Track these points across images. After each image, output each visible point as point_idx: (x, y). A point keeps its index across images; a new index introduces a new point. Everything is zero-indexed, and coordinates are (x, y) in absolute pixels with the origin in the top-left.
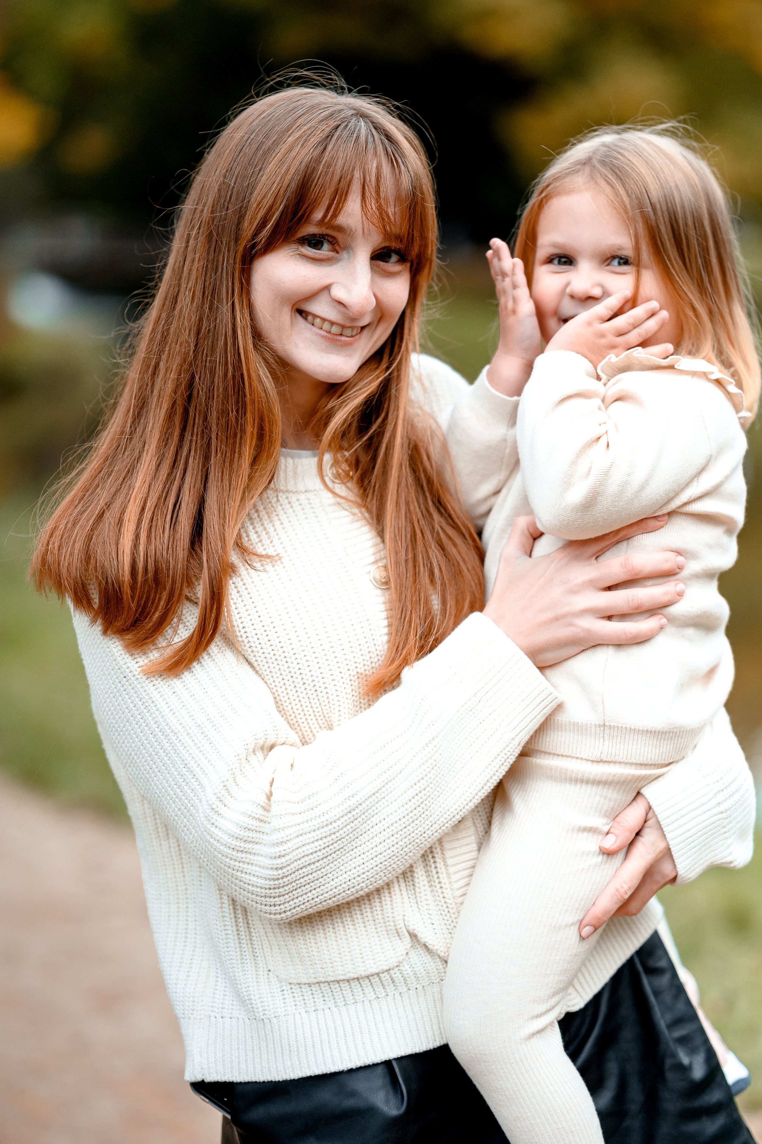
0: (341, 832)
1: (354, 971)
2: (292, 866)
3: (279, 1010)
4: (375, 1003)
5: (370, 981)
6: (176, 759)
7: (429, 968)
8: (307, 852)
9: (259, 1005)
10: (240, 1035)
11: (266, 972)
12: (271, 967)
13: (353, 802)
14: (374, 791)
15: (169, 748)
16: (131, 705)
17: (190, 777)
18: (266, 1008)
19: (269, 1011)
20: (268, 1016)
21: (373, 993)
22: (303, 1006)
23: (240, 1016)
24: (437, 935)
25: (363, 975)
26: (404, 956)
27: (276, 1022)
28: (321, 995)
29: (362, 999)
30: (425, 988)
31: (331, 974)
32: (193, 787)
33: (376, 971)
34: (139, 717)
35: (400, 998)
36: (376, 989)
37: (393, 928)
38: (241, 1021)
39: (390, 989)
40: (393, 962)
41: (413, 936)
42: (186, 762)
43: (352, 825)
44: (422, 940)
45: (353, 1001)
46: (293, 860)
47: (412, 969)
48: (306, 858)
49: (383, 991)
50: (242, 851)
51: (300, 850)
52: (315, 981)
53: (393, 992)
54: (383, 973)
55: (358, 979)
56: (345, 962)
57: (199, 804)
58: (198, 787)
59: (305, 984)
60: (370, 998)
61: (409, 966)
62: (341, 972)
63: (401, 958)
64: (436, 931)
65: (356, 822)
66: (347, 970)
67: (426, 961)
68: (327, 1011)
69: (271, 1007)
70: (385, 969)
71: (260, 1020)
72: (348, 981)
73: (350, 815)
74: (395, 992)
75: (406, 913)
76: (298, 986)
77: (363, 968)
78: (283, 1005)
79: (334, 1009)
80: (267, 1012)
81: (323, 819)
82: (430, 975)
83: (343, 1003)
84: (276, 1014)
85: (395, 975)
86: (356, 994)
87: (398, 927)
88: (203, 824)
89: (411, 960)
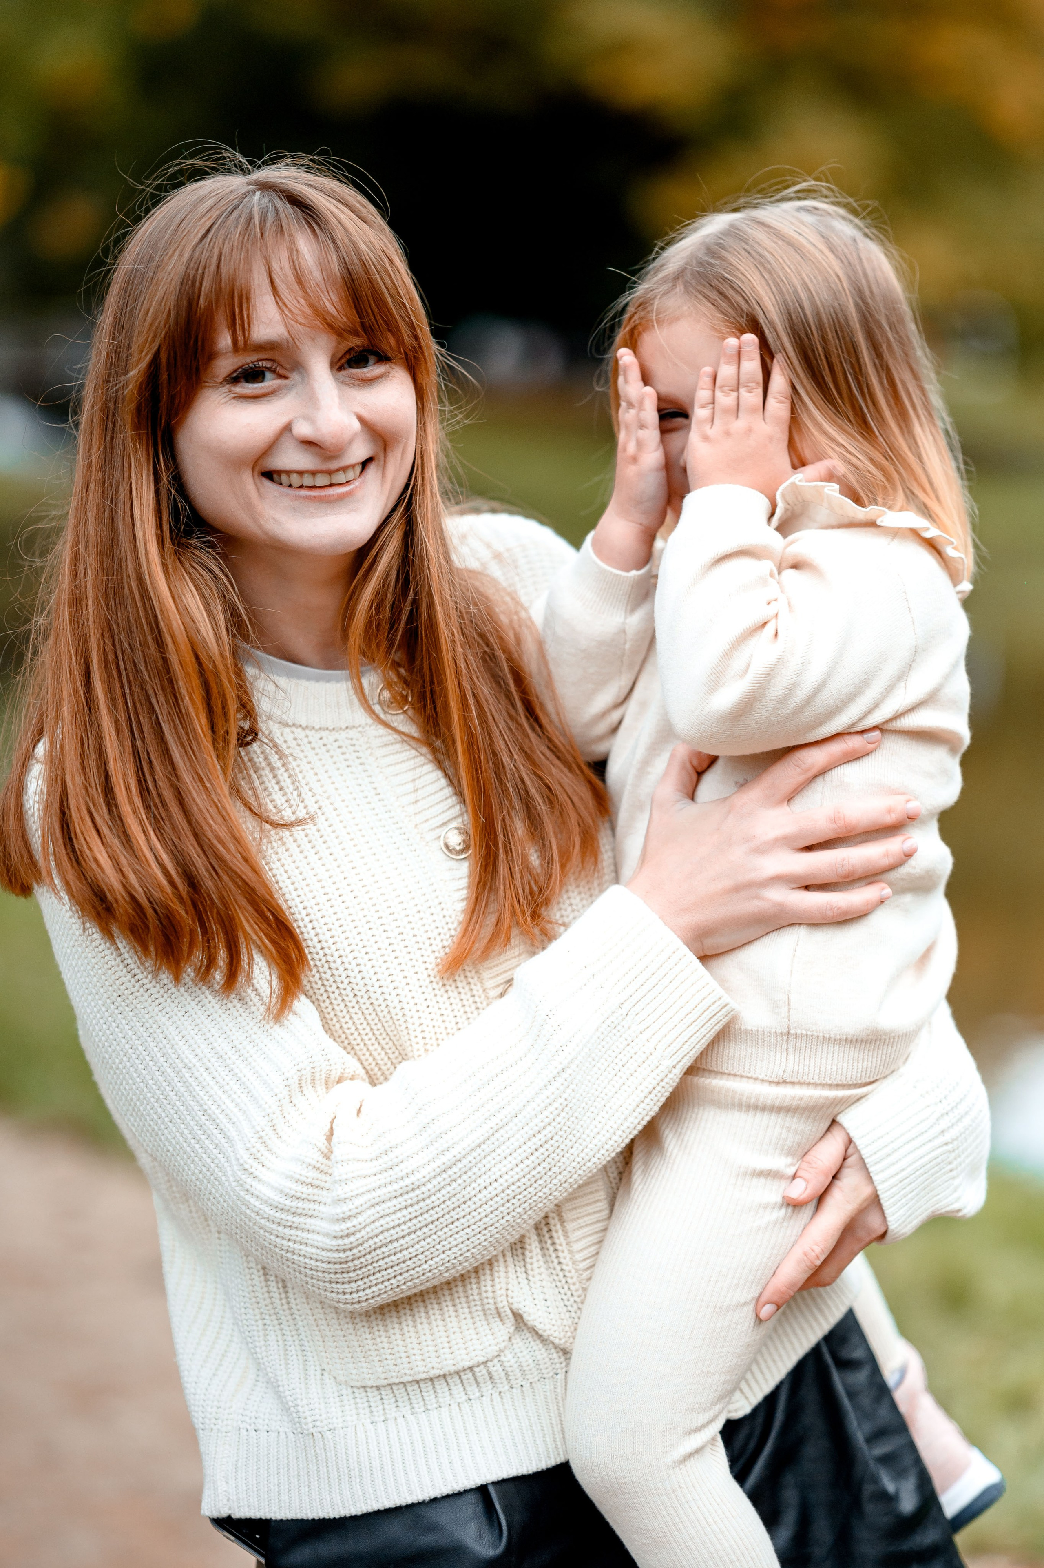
0: (433, 1198)
1: (440, 1367)
2: (366, 1245)
3: (335, 1420)
4: (466, 1407)
5: (460, 1377)
6: (192, 1103)
7: (539, 1357)
8: (386, 1226)
9: (308, 1413)
10: (281, 1456)
11: (319, 1372)
12: (325, 1366)
13: (448, 1157)
14: (477, 1142)
15: (182, 1089)
16: (130, 1033)
17: (211, 1127)
18: (318, 1417)
19: (322, 1422)
20: (319, 1429)
21: (463, 1393)
22: (368, 1415)
23: (281, 1430)
24: (552, 1316)
25: (452, 1371)
26: (506, 1343)
27: (330, 1437)
28: (393, 1400)
29: (449, 1402)
30: (534, 1384)
31: (408, 1372)
32: (217, 1142)
33: (468, 1364)
34: (141, 1048)
35: (499, 1399)
36: (468, 1388)
37: (492, 1307)
38: (283, 1436)
39: (487, 1388)
40: (492, 1351)
41: (518, 1317)
42: (206, 1107)
43: (449, 1188)
44: (530, 1324)
45: (435, 1405)
46: (366, 1237)
47: (516, 1359)
48: (386, 1234)
49: (477, 1390)
50: (290, 1226)
51: (377, 1224)
52: (385, 1382)
53: (490, 1391)
54: (478, 1366)
55: (444, 1376)
56: (427, 1355)
57: (226, 1164)
58: (223, 1141)
59: (372, 1387)
60: (460, 1400)
61: (513, 1355)
62: (422, 1369)
63: (502, 1346)
64: (550, 1310)
65: (454, 1185)
66: (430, 1365)
67: (534, 1348)
68: (401, 1420)
69: (324, 1416)
70: (481, 1362)
71: (308, 1435)
72: (431, 1379)
73: (444, 1175)
74: (493, 1392)
75: (510, 1286)
76: (362, 1389)
77: (452, 1362)
78: (340, 1414)
79: (411, 1418)
80: (318, 1423)
81: (408, 1181)
82: (541, 1367)
83: (423, 1409)
84: (331, 1426)
85: (495, 1369)
86: (440, 1395)
87: (500, 1305)
88: (234, 1191)
89: (515, 1346)
